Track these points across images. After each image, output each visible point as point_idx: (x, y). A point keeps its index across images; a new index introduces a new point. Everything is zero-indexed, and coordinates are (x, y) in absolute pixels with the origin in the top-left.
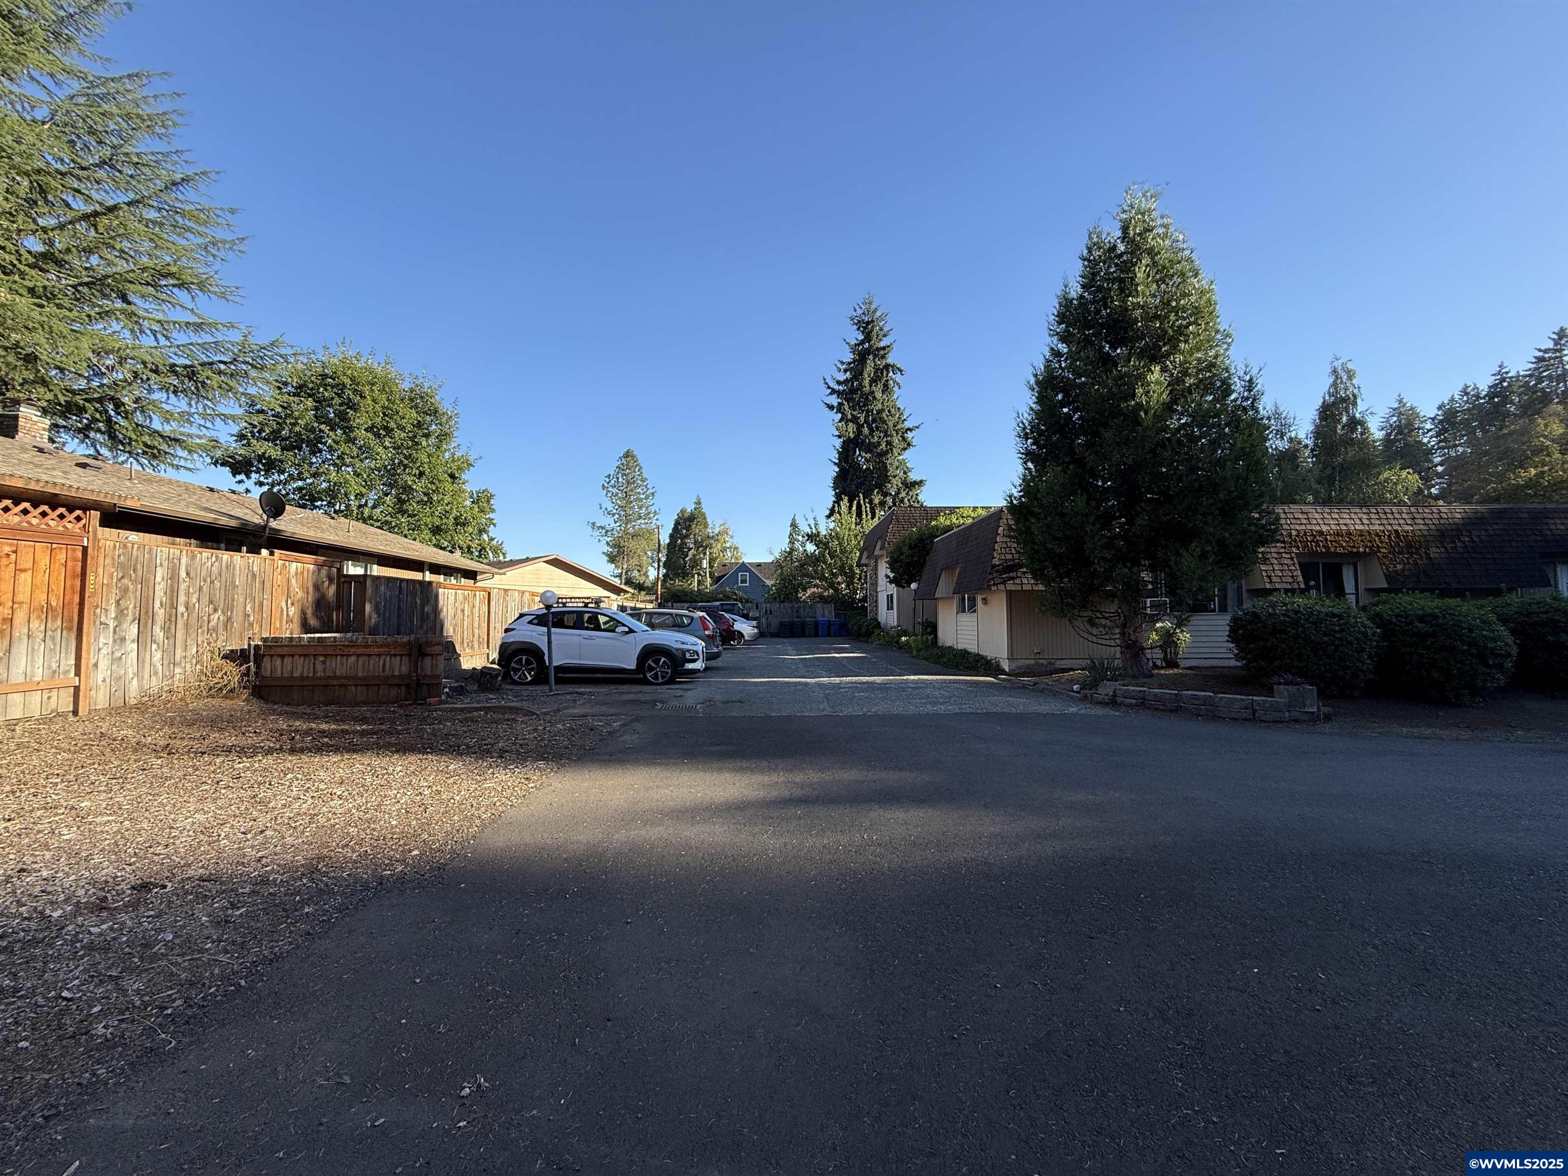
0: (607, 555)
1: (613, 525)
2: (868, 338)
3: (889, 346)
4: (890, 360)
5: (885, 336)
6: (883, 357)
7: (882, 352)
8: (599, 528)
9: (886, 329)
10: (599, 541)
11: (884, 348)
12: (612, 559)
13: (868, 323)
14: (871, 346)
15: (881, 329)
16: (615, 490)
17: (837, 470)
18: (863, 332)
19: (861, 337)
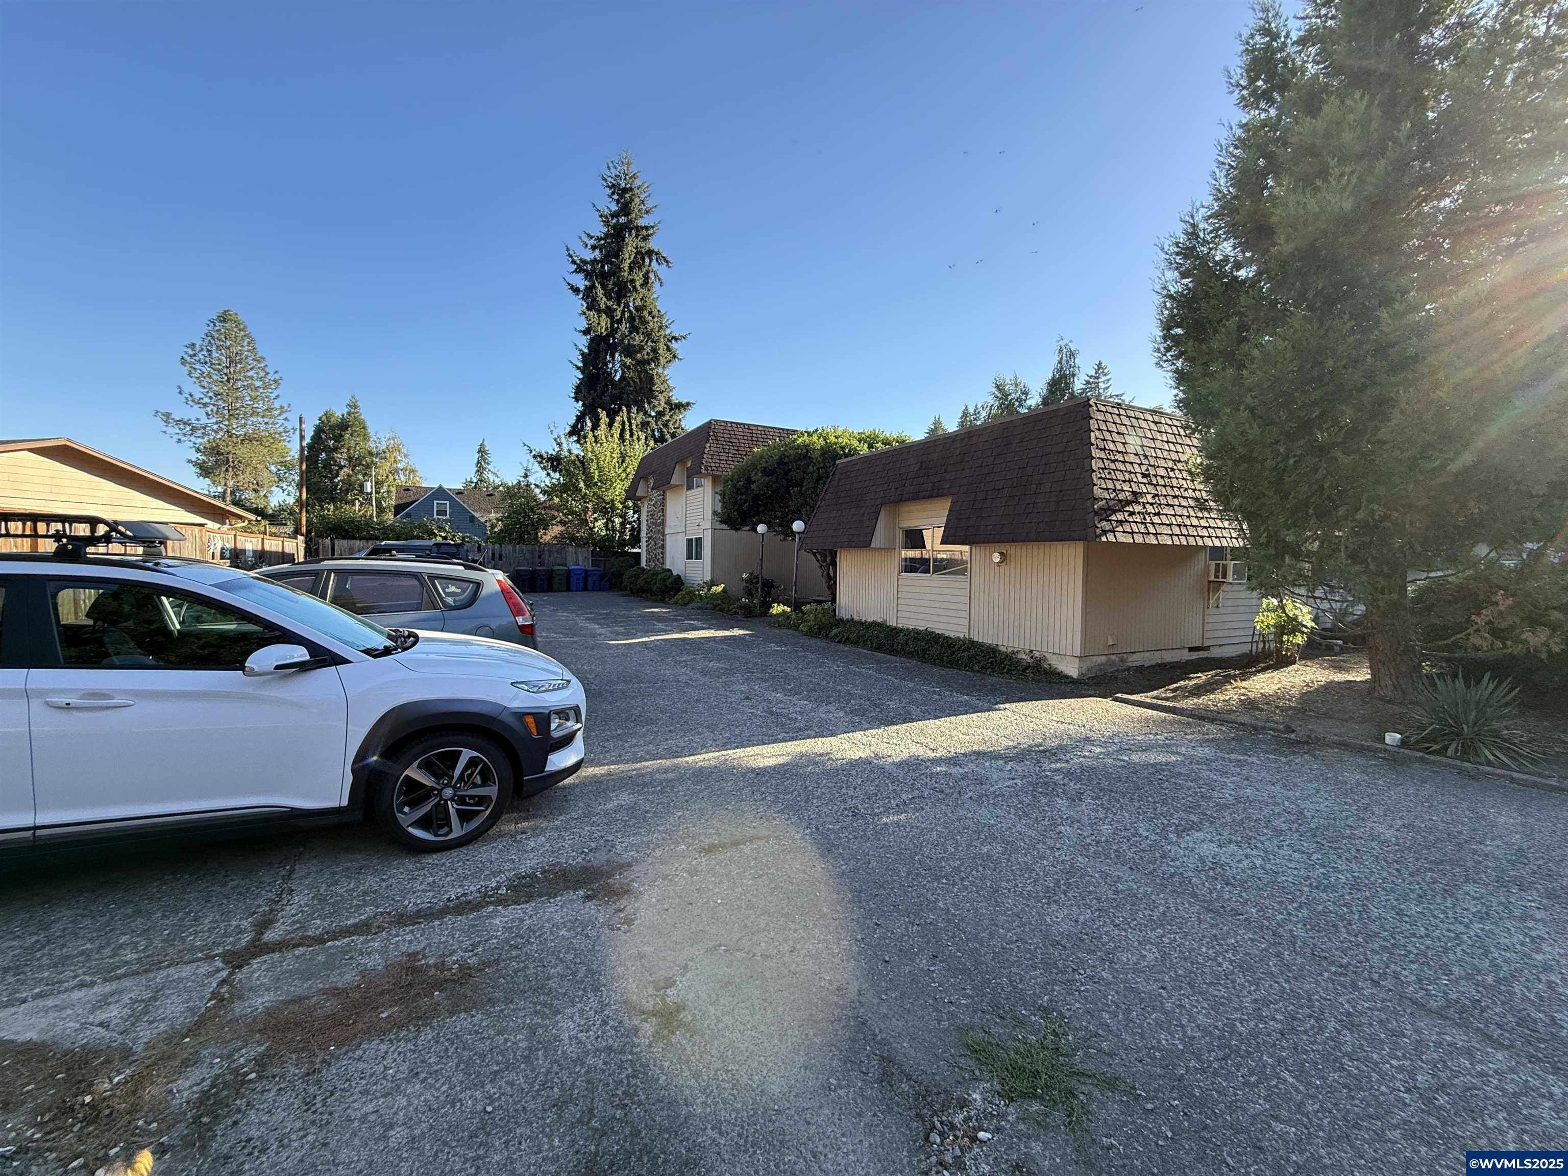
0: (196, 464)
1: (204, 420)
2: (625, 209)
3: (652, 227)
4: (653, 244)
5: (647, 212)
6: (645, 239)
7: (644, 232)
8: (178, 422)
9: (649, 204)
10: (179, 441)
11: (647, 228)
12: (205, 471)
13: (625, 191)
14: (630, 222)
15: (643, 202)
16: (206, 369)
17: (581, 376)
18: (618, 202)
19: (614, 208)
